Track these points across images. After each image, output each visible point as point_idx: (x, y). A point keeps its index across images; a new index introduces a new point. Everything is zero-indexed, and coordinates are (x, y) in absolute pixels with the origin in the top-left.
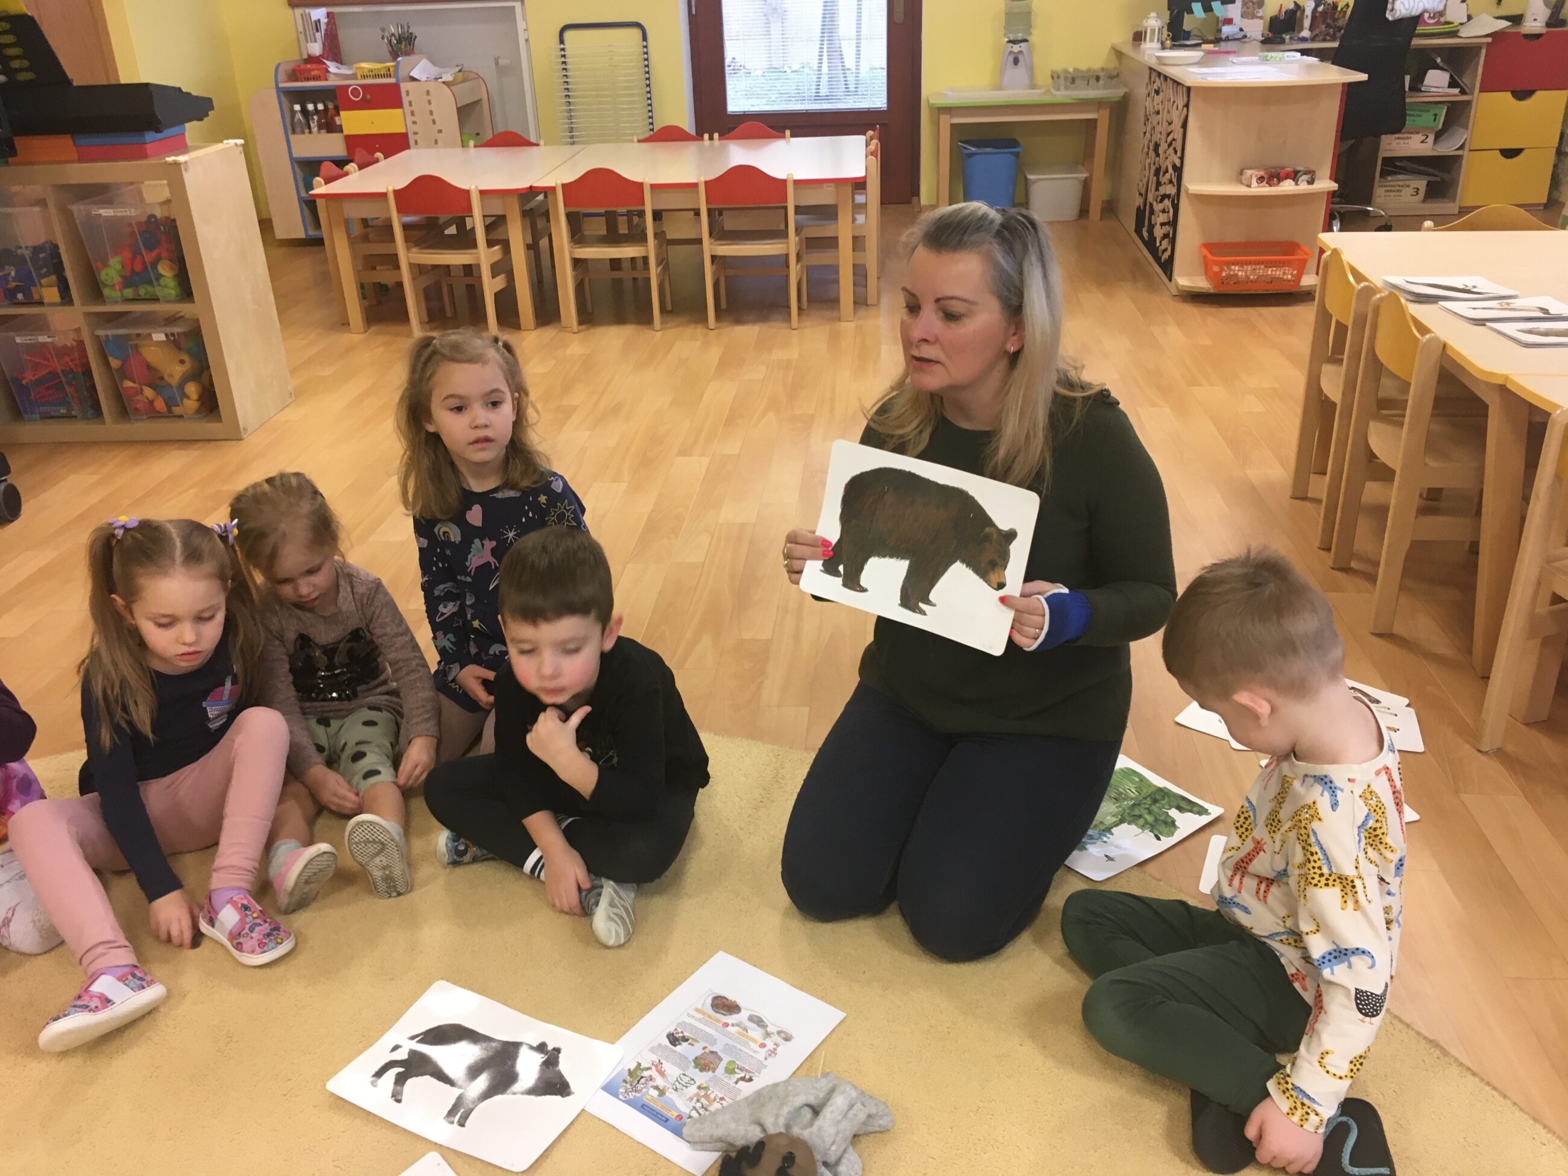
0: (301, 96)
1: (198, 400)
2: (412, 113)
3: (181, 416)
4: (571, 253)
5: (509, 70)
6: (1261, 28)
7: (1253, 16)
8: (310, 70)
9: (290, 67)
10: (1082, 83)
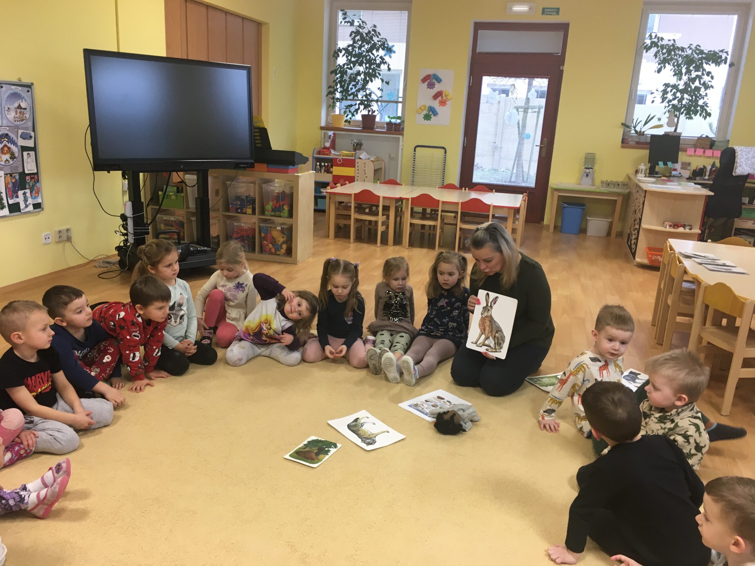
0: (320, 160)
1: (286, 250)
2: (358, 170)
3: (279, 255)
4: (410, 221)
5: (393, 159)
6: (689, 173)
7: (686, 169)
8: (324, 152)
9: (318, 150)
10: (612, 186)
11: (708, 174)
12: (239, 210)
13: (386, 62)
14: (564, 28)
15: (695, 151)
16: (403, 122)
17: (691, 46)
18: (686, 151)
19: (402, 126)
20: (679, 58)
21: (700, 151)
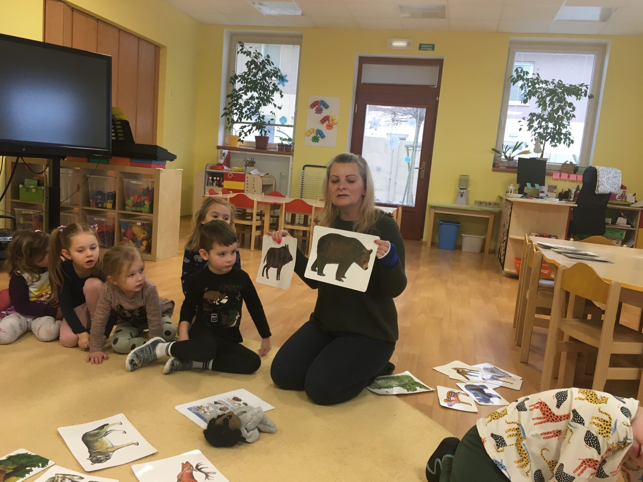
0: (213, 174)
1: (146, 247)
2: (247, 184)
4: (284, 226)
5: (284, 177)
6: (555, 196)
8: (218, 167)
9: (211, 166)
10: (484, 205)
11: (573, 196)
12: (100, 205)
13: (278, 90)
14: (439, 63)
15: (560, 176)
16: (293, 143)
17: (554, 81)
18: (551, 175)
19: (292, 148)
20: (543, 91)
21: (565, 176)
